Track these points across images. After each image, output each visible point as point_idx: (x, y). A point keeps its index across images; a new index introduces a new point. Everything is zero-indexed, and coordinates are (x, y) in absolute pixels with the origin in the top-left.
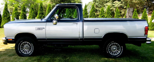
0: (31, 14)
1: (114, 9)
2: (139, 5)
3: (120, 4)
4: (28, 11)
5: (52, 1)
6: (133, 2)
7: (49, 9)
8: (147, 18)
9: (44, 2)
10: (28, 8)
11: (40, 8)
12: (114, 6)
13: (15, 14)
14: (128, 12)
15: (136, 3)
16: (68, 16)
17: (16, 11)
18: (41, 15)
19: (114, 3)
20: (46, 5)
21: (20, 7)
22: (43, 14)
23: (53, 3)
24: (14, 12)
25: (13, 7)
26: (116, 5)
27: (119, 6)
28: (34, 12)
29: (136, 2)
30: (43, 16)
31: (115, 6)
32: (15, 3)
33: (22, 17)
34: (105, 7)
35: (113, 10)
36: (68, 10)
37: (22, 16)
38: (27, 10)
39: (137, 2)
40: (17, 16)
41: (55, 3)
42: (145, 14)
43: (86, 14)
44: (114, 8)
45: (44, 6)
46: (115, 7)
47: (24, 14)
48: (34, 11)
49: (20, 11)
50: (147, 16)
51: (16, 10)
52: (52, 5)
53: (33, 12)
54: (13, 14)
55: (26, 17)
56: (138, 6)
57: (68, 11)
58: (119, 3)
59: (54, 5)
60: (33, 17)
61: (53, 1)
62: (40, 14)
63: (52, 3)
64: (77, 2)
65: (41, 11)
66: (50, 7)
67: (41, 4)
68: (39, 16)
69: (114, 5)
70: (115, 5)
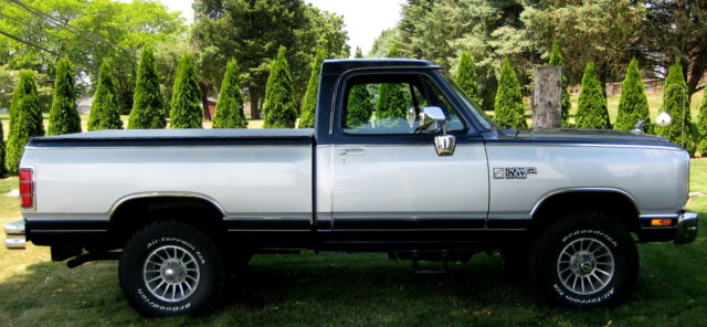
0: (103, 107)
1: (497, 64)
2: (608, 45)
3: (522, 39)
4: (83, 88)
5: (201, 36)
6: (578, 31)
7: (185, 81)
8: (643, 102)
9: (160, 43)
10: (87, 73)
11: (143, 77)
12: (493, 49)
13: (26, 108)
14: (542, 87)
15: (594, 37)
16: (279, 109)
17: (27, 97)
18: (147, 110)
19: (496, 38)
20: (172, 54)
21: (45, 67)
22: (156, 104)
23: (204, 46)
24: (20, 102)
25: (12, 67)
26: (506, 48)
27: (517, 50)
28: (114, 99)
29: (593, 32)
30: (158, 114)
31: (499, 52)
32: (17, 49)
33: (59, 123)
34: (455, 56)
35: (493, 72)
36: (275, 81)
37: (56, 119)
38: (78, 82)
39: (595, 30)
40: (36, 117)
41: (215, 45)
42: (633, 84)
43: (363, 98)
44: (494, 58)
45: (162, 60)
46: (499, 57)
47: (67, 108)
48: (112, 91)
49: (43, 89)
50: (646, 92)
51: (28, 91)
52: (201, 54)
53: (111, 96)
54: (15, 112)
55: (79, 120)
56: (601, 48)
57: (277, 84)
58: (518, 36)
59: (210, 54)
60: (111, 122)
61: (206, 38)
62: (144, 105)
63: (202, 48)
64: (324, 35)
65: (149, 91)
66: (191, 69)
67: (149, 57)
68: (141, 115)
69: (493, 44)
70: (501, 48)
